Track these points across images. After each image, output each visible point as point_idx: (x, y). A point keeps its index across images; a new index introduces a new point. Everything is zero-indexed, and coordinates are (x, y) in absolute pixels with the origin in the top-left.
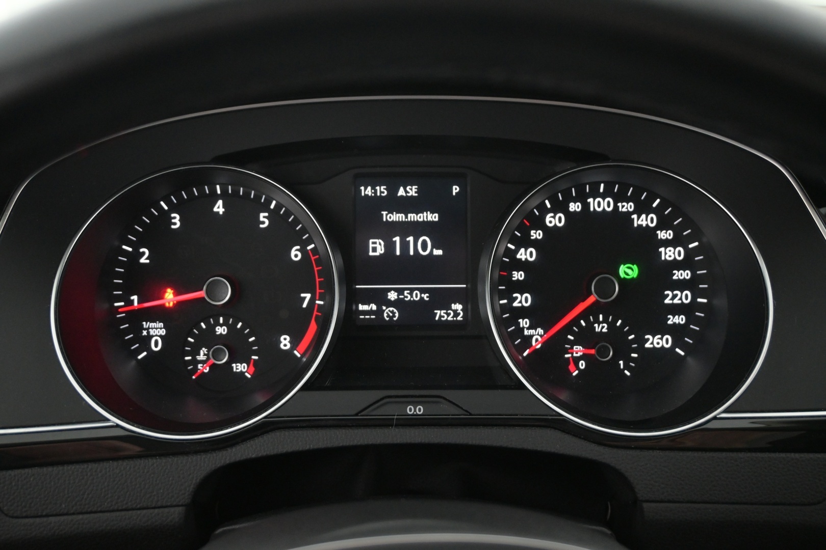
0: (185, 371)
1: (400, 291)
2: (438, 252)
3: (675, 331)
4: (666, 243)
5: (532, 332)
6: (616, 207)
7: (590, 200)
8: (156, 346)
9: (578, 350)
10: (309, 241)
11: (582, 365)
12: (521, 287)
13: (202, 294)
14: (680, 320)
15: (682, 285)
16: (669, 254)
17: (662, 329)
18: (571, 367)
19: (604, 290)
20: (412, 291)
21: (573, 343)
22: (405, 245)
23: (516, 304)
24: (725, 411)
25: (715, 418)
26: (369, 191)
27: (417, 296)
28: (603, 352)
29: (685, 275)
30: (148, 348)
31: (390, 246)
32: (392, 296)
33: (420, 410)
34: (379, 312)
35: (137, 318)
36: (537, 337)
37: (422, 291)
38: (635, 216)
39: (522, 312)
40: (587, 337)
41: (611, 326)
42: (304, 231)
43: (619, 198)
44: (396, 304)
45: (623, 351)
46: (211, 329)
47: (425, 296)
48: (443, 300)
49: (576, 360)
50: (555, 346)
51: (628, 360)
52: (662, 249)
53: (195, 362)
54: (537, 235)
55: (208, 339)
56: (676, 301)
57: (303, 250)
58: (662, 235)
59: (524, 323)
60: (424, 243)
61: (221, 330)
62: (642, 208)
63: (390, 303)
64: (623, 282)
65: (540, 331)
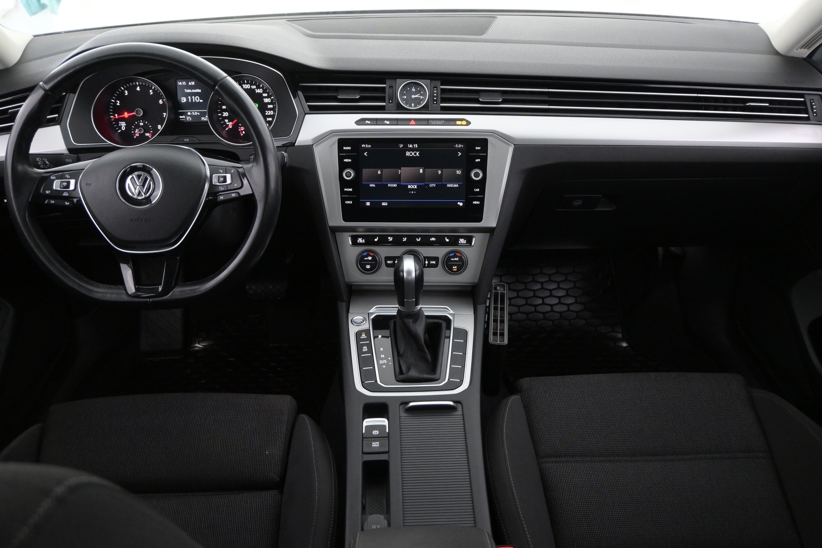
0: (132, 135)
1: (191, 112)
2: (201, 101)
4: (265, 97)
5: (229, 123)
6: (251, 87)
7: (243, 85)
8: (123, 129)
9: (243, 128)
11: (244, 132)
12: (225, 110)
13: (134, 113)
14: (270, 119)
15: (270, 109)
16: (266, 100)
18: (241, 133)
20: (194, 112)
21: (241, 126)
22: (192, 99)
23: (224, 115)
26: (181, 83)
27: (196, 114)
29: (271, 106)
30: (121, 129)
31: (188, 99)
32: (189, 114)
33: (188, 140)
34: (186, 118)
35: (117, 121)
36: (230, 125)
37: (198, 112)
38: (256, 90)
39: (226, 118)
42: (161, 96)
43: (251, 84)
44: (191, 116)
46: (139, 123)
47: (198, 114)
48: (203, 114)
49: (242, 131)
52: (264, 99)
53: (135, 133)
55: (138, 126)
56: (269, 114)
57: (163, 101)
58: (265, 95)
59: (226, 121)
60: (197, 98)
61: (142, 124)
62: (258, 87)
63: (188, 116)
65: (231, 123)
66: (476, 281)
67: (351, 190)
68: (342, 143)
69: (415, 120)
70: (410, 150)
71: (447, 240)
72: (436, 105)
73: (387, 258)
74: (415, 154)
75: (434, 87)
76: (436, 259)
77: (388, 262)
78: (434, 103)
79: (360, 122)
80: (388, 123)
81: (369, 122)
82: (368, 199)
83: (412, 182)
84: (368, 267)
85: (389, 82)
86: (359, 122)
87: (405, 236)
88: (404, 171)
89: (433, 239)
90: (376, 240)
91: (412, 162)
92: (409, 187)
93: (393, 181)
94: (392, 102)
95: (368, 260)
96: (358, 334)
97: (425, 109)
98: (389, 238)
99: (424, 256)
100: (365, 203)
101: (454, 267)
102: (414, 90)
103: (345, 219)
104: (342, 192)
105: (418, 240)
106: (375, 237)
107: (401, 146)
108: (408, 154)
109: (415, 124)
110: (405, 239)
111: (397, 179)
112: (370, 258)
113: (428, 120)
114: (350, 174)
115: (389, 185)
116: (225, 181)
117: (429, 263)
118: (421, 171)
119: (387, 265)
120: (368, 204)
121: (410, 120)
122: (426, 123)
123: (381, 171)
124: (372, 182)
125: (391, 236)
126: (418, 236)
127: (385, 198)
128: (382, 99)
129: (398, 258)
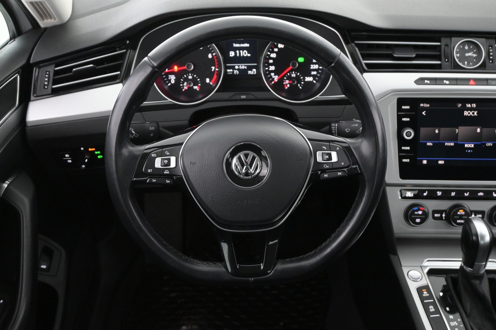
0: (181, 89)
1: (239, 66)
2: (249, 55)
3: (314, 76)
5: (275, 77)
8: (173, 82)
9: (287, 82)
10: (214, 52)
11: (288, 85)
12: (272, 64)
13: (185, 67)
14: (315, 73)
17: (310, 75)
18: (285, 86)
19: (294, 65)
20: (242, 66)
21: (286, 80)
22: (240, 53)
23: (270, 69)
24: (320, 96)
25: (317, 98)
27: (243, 67)
28: (294, 82)
30: (171, 83)
31: (236, 53)
32: (237, 67)
33: (244, 97)
34: (233, 72)
35: (167, 74)
36: (276, 78)
37: (245, 66)
39: (272, 71)
40: (290, 78)
41: (296, 75)
42: (212, 50)
44: (238, 70)
45: (299, 81)
46: (187, 77)
47: (246, 67)
48: (250, 68)
50: (281, 80)
51: (301, 84)
53: (183, 86)
54: (276, 50)
55: (187, 80)
56: (314, 68)
57: (212, 55)
59: (273, 74)
60: (245, 52)
61: (190, 77)
63: (236, 69)
64: (299, 63)
65: (277, 76)
67: (408, 148)
68: (401, 102)
69: (475, 80)
70: (469, 109)
71: (495, 195)
72: (492, 64)
73: (435, 212)
74: (473, 113)
75: (490, 46)
76: (482, 213)
77: (436, 215)
78: (490, 62)
79: (420, 81)
80: (447, 82)
81: (428, 82)
82: (425, 157)
83: (469, 141)
84: (418, 220)
85: (444, 41)
86: (418, 82)
87: (453, 191)
88: (461, 131)
89: (481, 194)
90: (425, 194)
91: (470, 121)
92: (466, 146)
93: (450, 140)
94: (448, 61)
95: (418, 215)
96: (420, 290)
97: (483, 68)
98: (438, 192)
99: (471, 210)
100: (421, 161)
102: (466, 48)
103: (403, 176)
104: (400, 151)
105: (466, 195)
106: (424, 191)
107: (460, 105)
108: (466, 113)
109: (474, 84)
110: (453, 194)
111: (454, 138)
112: (420, 212)
113: (487, 80)
114: (409, 134)
115: (446, 144)
116: (330, 158)
117: (475, 216)
118: (479, 130)
119: (435, 218)
120: (425, 162)
121: (469, 80)
122: (485, 83)
123: (439, 131)
124: (429, 140)
125: (440, 190)
126: (466, 191)
127: (441, 157)
128: (438, 58)
129: (445, 211)
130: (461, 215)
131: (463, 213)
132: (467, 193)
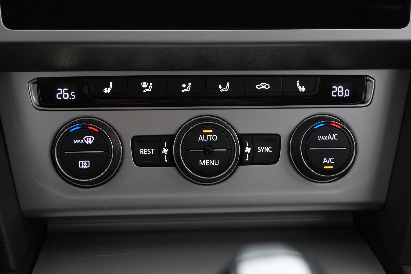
66: (382, 198)
71: (302, 89)
73: (139, 140)
76: (273, 139)
77: (142, 151)
87: (186, 79)
89: (263, 86)
90: (107, 91)
95: (84, 146)
98: (144, 85)
99: (241, 132)
101: (325, 161)
103: (12, 19)
105: (224, 89)
106: (105, 82)
110: (187, 88)
112: (89, 140)
117: (254, 150)
119: (140, 160)
125: (148, 79)
126: (223, 80)
129: (169, 139)
130: (209, 144)
131: (215, 138)
132: (224, 86)
